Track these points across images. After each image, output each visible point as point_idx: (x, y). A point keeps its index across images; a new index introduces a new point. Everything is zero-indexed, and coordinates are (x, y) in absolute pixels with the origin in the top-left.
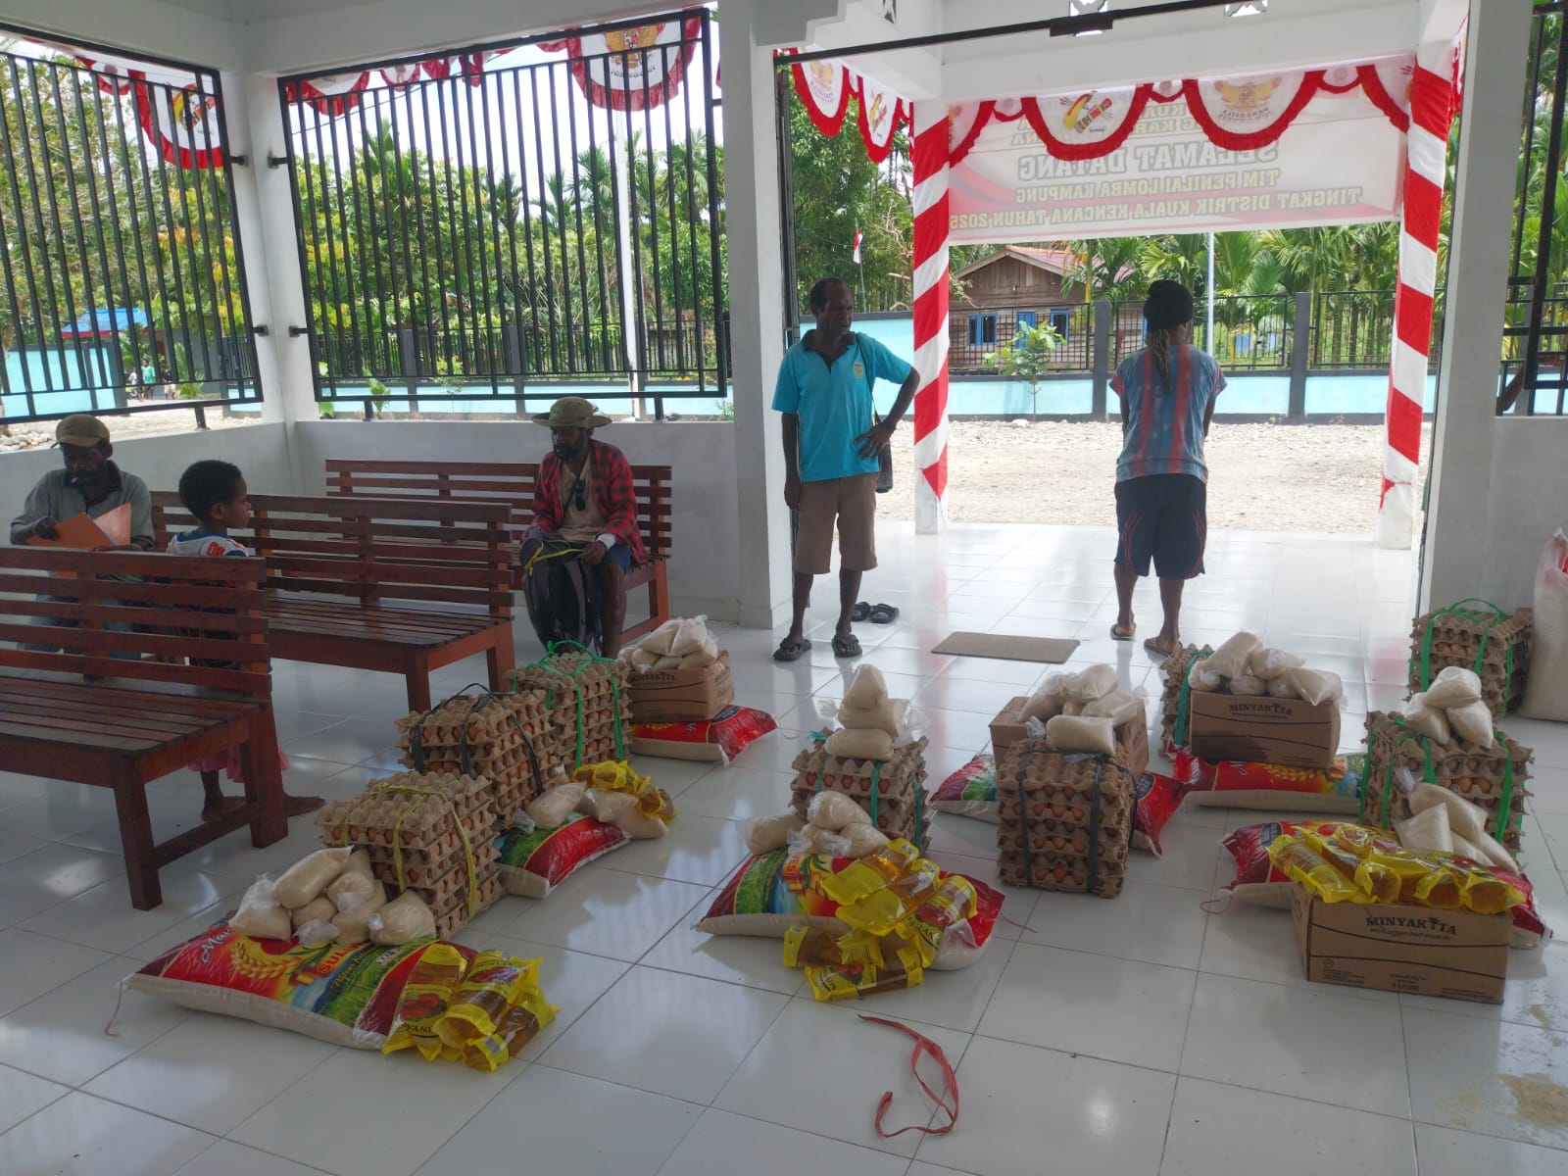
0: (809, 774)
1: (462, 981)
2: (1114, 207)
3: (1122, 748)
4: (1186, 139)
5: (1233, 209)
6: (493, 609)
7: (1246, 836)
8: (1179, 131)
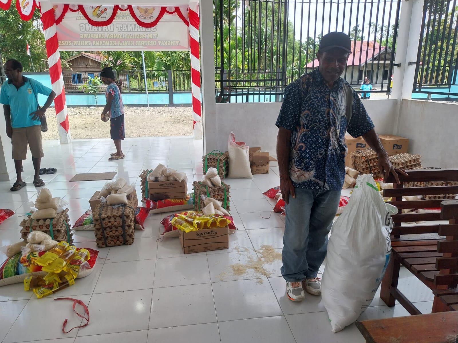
0: (27, 227)
3: (130, 201)
4: (131, 23)
5: (146, 45)
7: (166, 219)
8: (128, 20)
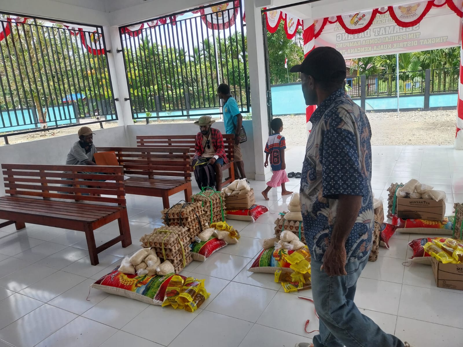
0: (280, 225)
1: (183, 286)
2: (367, 48)
3: (376, 216)
4: (390, 25)
5: (405, 46)
6: (186, 178)
7: (416, 242)
8: (387, 23)
